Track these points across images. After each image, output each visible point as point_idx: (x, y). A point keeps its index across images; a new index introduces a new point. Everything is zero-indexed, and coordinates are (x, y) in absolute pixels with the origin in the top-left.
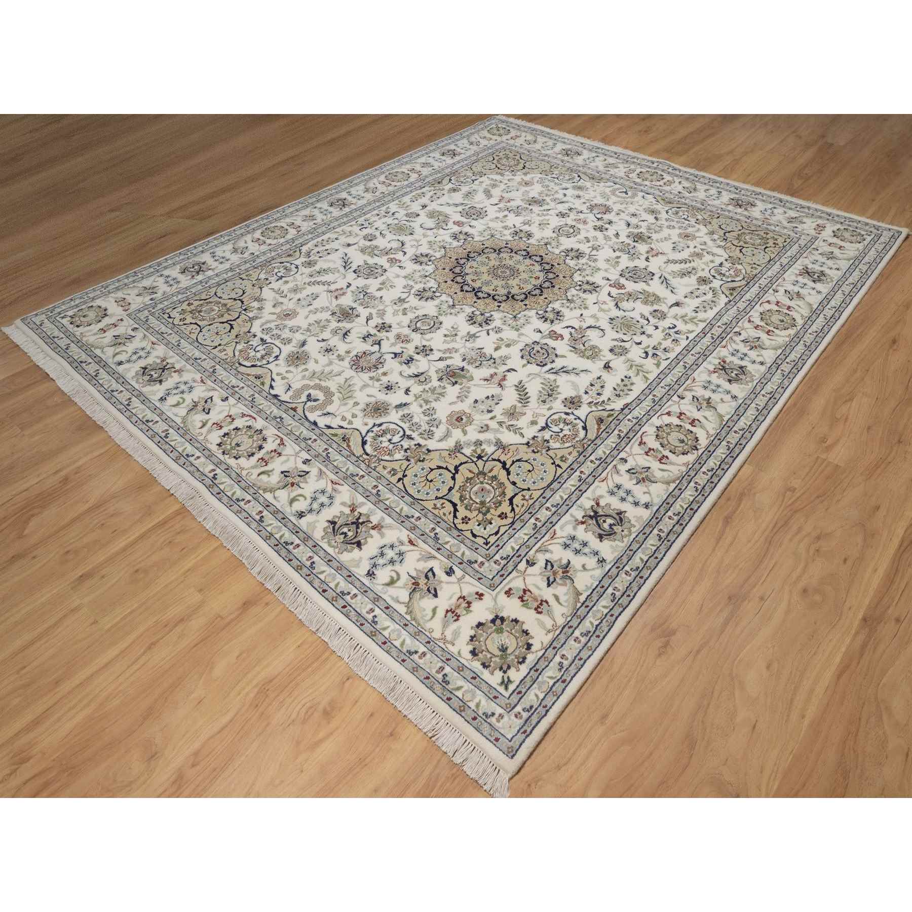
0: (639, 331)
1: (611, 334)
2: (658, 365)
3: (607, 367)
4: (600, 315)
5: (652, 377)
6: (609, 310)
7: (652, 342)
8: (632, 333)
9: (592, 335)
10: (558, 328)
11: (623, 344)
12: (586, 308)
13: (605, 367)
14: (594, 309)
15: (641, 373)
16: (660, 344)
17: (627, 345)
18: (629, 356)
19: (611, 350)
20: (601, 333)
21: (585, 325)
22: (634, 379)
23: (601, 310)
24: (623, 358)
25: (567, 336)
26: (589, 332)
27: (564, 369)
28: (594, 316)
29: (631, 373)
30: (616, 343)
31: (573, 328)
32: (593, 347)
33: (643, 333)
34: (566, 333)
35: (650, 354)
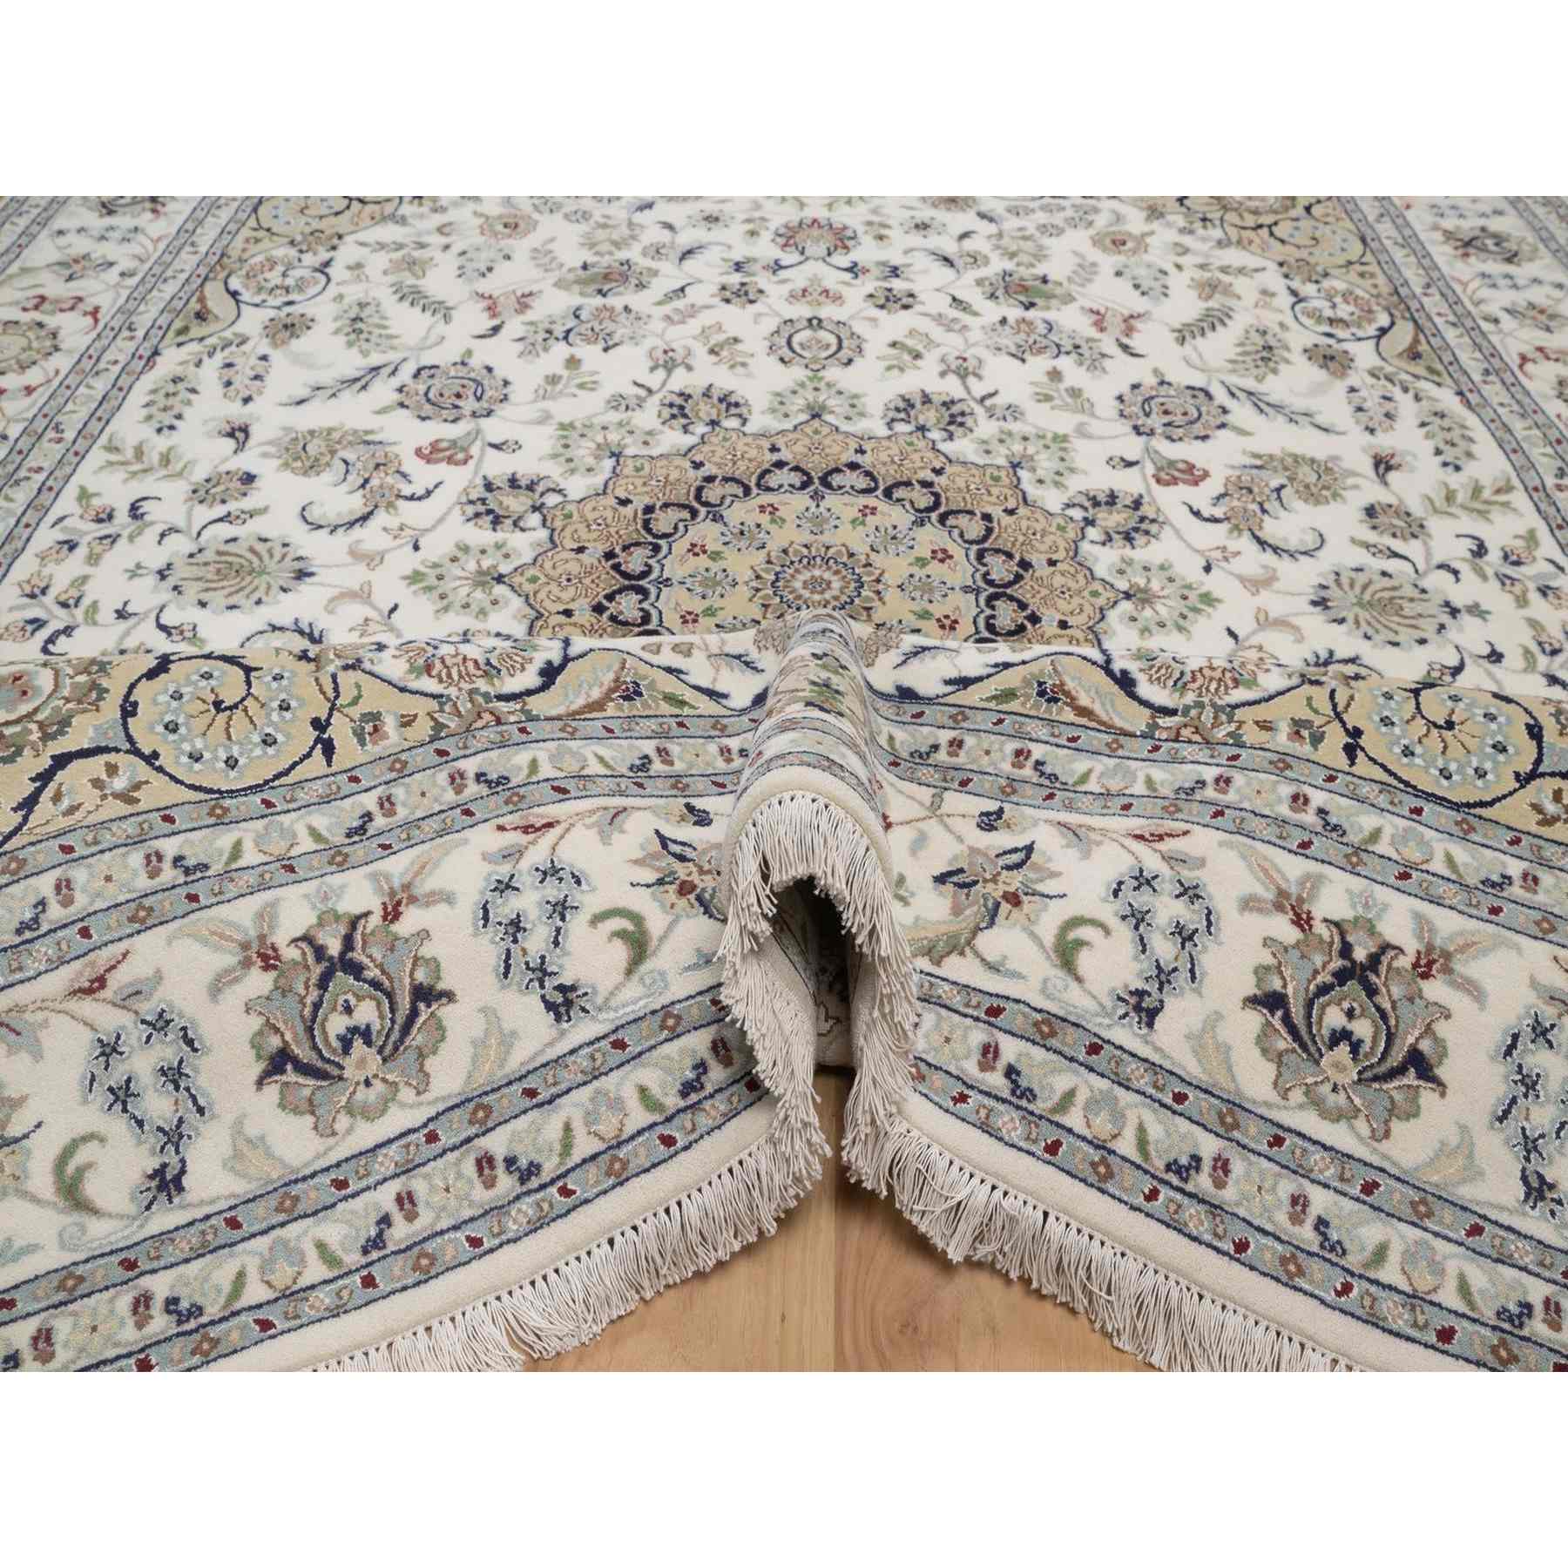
0: (181, 571)
1: (280, 523)
2: (84, 495)
3: (239, 433)
4: (355, 576)
5: (97, 456)
6: (330, 607)
7: (121, 556)
8: (209, 555)
9: (341, 500)
10: (456, 480)
11: (220, 511)
12: (415, 577)
13: (245, 430)
14: (388, 585)
15: (129, 454)
16: (93, 559)
17: (204, 514)
18: (181, 488)
19: (249, 478)
20: (314, 514)
21: (381, 518)
22: (147, 432)
23: (362, 595)
24: (199, 474)
25: (412, 465)
26: (356, 504)
27: (359, 385)
28: (373, 560)
29: (162, 443)
30: (247, 504)
31: (412, 498)
32: (313, 467)
33: (162, 574)
34: (423, 475)
35: (122, 516)
